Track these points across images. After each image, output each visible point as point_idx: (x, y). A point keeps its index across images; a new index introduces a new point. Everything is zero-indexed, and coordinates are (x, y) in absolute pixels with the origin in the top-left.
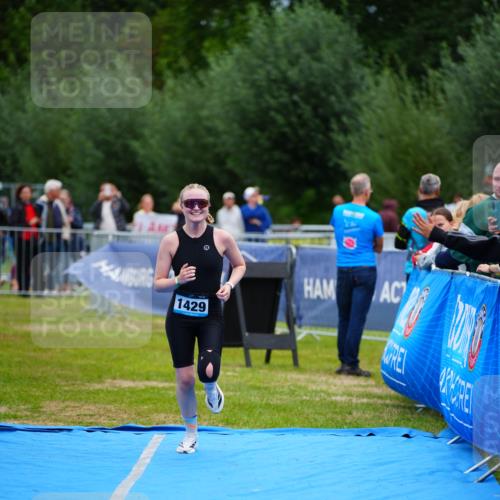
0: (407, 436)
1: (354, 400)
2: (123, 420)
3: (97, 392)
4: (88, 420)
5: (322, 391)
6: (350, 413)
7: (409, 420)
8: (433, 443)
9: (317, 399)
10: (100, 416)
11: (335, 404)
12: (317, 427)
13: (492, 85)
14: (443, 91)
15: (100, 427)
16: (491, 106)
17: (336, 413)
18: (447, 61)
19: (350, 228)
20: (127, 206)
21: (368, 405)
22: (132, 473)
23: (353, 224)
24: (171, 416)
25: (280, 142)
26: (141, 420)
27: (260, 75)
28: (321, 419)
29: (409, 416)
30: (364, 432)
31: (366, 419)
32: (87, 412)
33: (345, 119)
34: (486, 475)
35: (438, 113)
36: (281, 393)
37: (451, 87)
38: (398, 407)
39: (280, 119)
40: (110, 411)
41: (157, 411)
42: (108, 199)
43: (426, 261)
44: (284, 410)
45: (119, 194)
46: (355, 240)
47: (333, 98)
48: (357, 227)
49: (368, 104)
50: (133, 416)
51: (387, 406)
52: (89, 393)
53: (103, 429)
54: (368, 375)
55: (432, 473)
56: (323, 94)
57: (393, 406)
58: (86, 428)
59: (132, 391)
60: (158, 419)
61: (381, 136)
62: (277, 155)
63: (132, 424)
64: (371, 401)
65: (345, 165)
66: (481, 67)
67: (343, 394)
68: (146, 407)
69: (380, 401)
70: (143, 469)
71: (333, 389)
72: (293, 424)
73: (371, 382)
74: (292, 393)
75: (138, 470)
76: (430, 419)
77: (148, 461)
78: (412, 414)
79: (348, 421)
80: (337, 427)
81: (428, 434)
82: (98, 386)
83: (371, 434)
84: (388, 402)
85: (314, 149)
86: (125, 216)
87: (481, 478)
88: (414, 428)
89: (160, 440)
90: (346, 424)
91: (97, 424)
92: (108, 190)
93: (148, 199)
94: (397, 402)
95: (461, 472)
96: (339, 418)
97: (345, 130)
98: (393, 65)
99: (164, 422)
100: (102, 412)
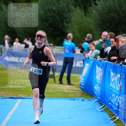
0: (83, 100)
1: (70, 91)
2: (11, 96)
3: (4, 89)
4: (1, 96)
5: (61, 89)
6: (68, 94)
7: (83, 96)
8: (89, 102)
9: (60, 91)
10: (5, 95)
11: (65, 92)
12: (60, 98)
13: (104, 11)
14: (92, 13)
15: (5, 97)
16: (104, 17)
17: (65, 94)
18: (93, 5)
19: (67, 47)
20: (12, 41)
21: (73, 92)
22: (13, 109)
23: (67, 46)
24: (23, 95)
25: (51, 25)
26: (15, 96)
27: (46, 8)
28: (61, 96)
29: (83, 95)
30: (72, 99)
31: (72, 96)
32: (1, 94)
33: (67, 20)
34: (102, 110)
35: (91, 18)
36: (51, 89)
37: (94, 12)
38: (81, 93)
39: (51, 19)
40: (7, 93)
41: (19, 94)
42: (6, 39)
43: (88, 56)
44: (52, 94)
45: (9, 38)
46: (68, 50)
47: (65, 14)
48: (68, 47)
49: (73, 16)
50: (13, 95)
51: (78, 93)
52: (2, 89)
53: (5, 98)
54: (73, 85)
55: (89, 110)
56: (62, 13)
57: (79, 93)
58: (1, 98)
59: (13, 88)
60: (20, 96)
61: (76, 24)
62: (50, 28)
63: (13, 97)
64: (74, 91)
65: (67, 32)
66: (102, 7)
67: (67, 90)
68: (16, 93)
69: (76, 92)
70: (16, 108)
71: (64, 88)
72: (54, 97)
73: (74, 87)
74: (54, 89)
75: (14, 108)
76: (88, 96)
77: (17, 106)
78: (84, 95)
79: (68, 96)
80: (65, 98)
81: (88, 100)
82: (4, 87)
83: (74, 100)
84: (78, 92)
85: (60, 27)
86: (11, 44)
87: (101, 111)
88: (84, 98)
89: (20, 101)
90: (67, 97)
91: (4, 97)
92: (7, 37)
93: (17, 39)
94: (80, 92)
95: (96, 109)
96: (66, 96)
97: (67, 23)
98: (80, 6)
99: (21, 96)
100: (5, 94)
